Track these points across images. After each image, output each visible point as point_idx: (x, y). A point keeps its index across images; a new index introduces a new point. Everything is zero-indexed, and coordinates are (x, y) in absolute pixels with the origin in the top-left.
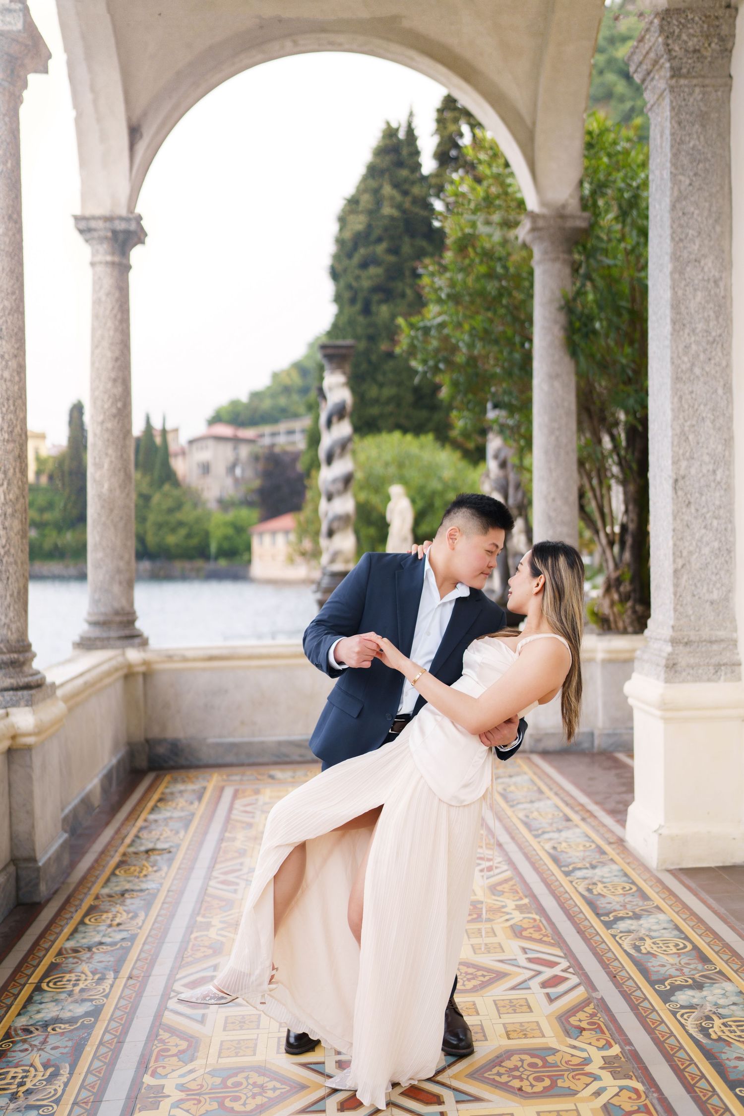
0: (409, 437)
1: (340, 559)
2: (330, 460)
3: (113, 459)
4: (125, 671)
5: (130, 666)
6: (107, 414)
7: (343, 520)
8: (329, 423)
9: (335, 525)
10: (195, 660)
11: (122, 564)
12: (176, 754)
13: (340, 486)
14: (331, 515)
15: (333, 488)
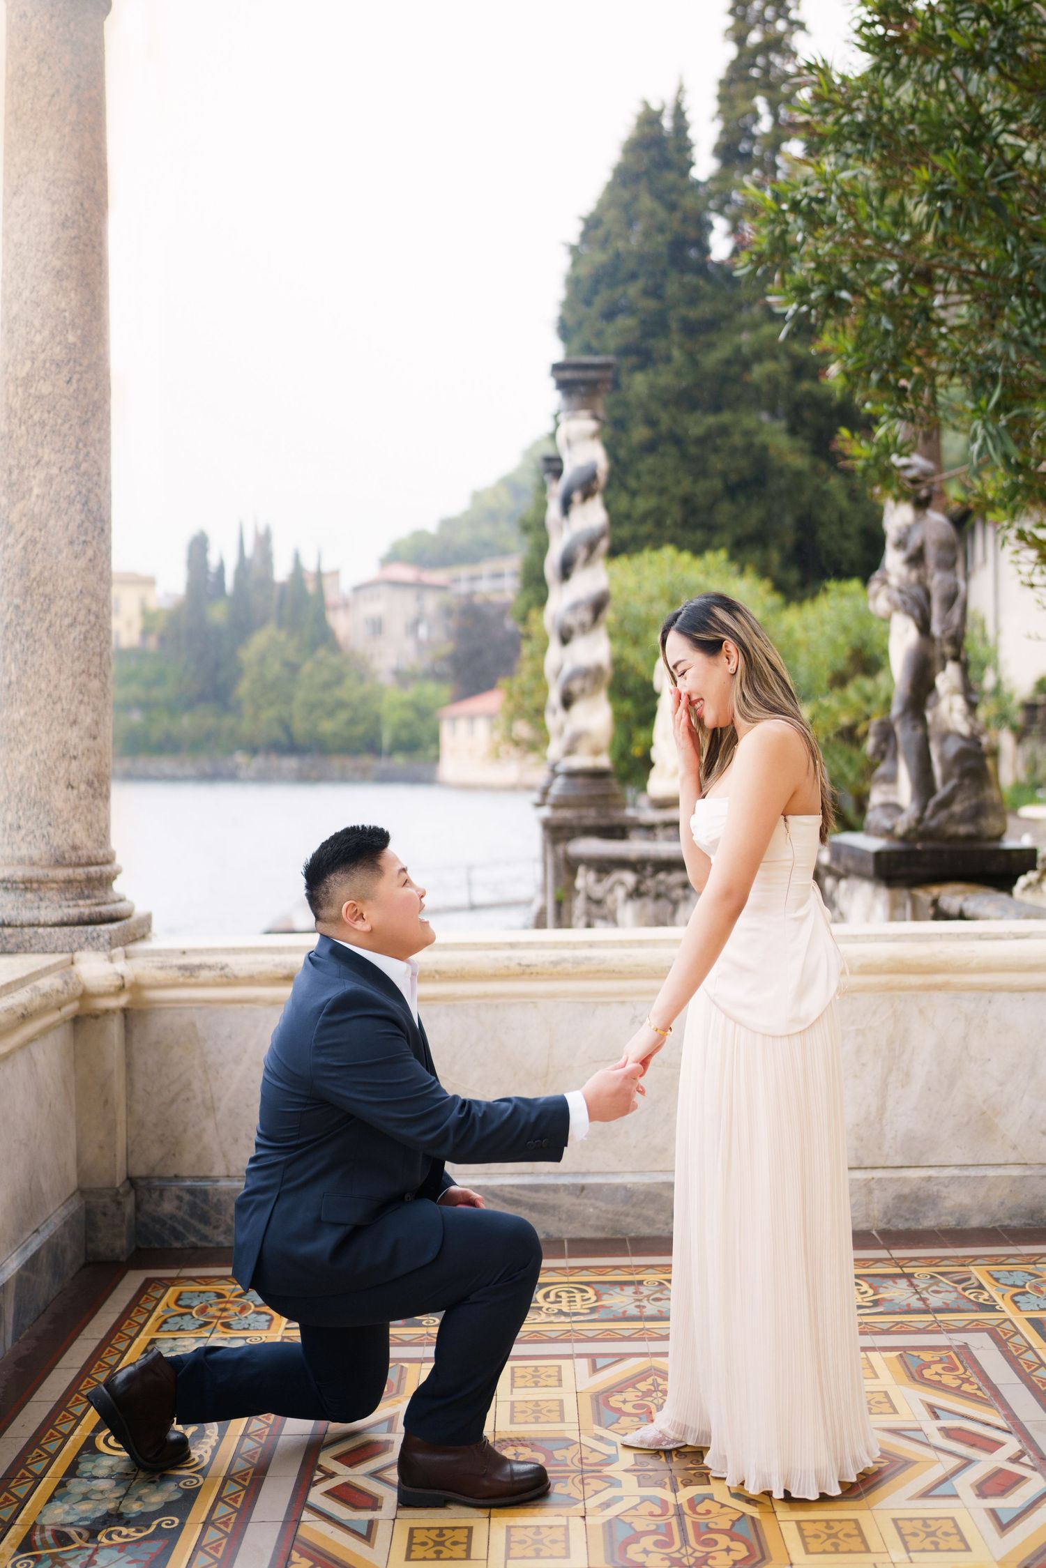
0: (686, 557)
1: (584, 747)
2: (566, 570)
3: (54, 471)
4: (71, 1008)
5: (85, 996)
6: (42, 357)
7: (592, 675)
8: (566, 505)
9: (576, 686)
10: (252, 980)
11: (73, 735)
12: (204, 1219)
13: (586, 616)
14: (567, 669)
15: (572, 620)
